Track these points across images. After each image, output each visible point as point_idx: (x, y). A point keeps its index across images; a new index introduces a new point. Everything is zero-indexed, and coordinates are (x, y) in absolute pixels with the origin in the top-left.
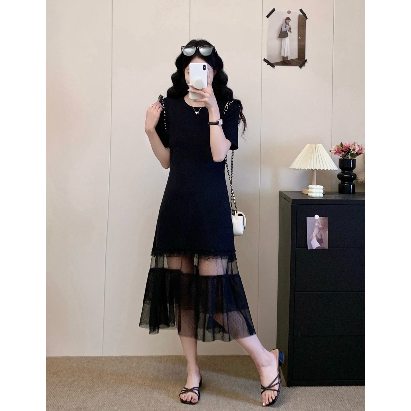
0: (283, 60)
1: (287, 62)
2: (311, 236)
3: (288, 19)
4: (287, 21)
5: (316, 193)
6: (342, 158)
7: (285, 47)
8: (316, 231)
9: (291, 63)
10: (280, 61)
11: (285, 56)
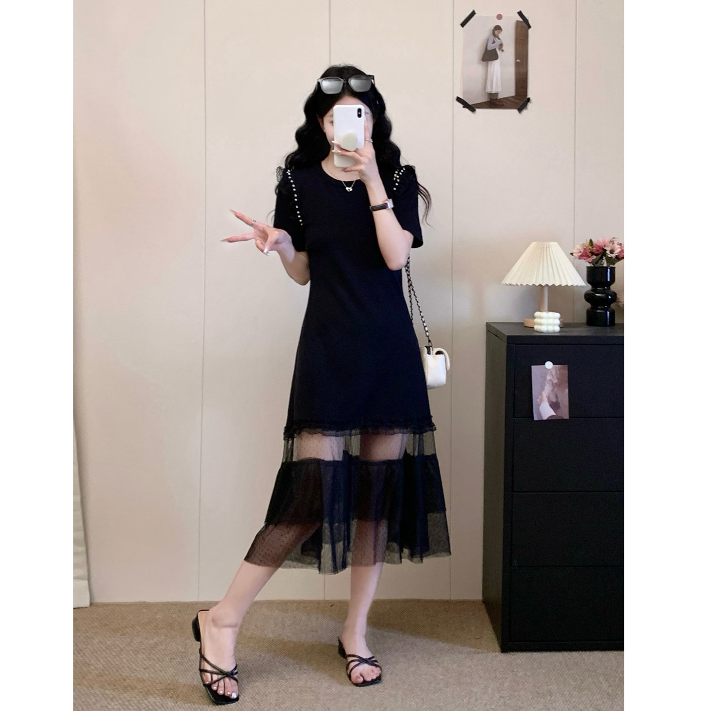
0: (491, 99)
1: (498, 103)
2: (540, 397)
3: (498, 28)
4: (496, 32)
5: (548, 325)
6: (592, 266)
7: (493, 76)
8: (547, 390)
9: (505, 104)
10: (484, 101)
11: (494, 91)
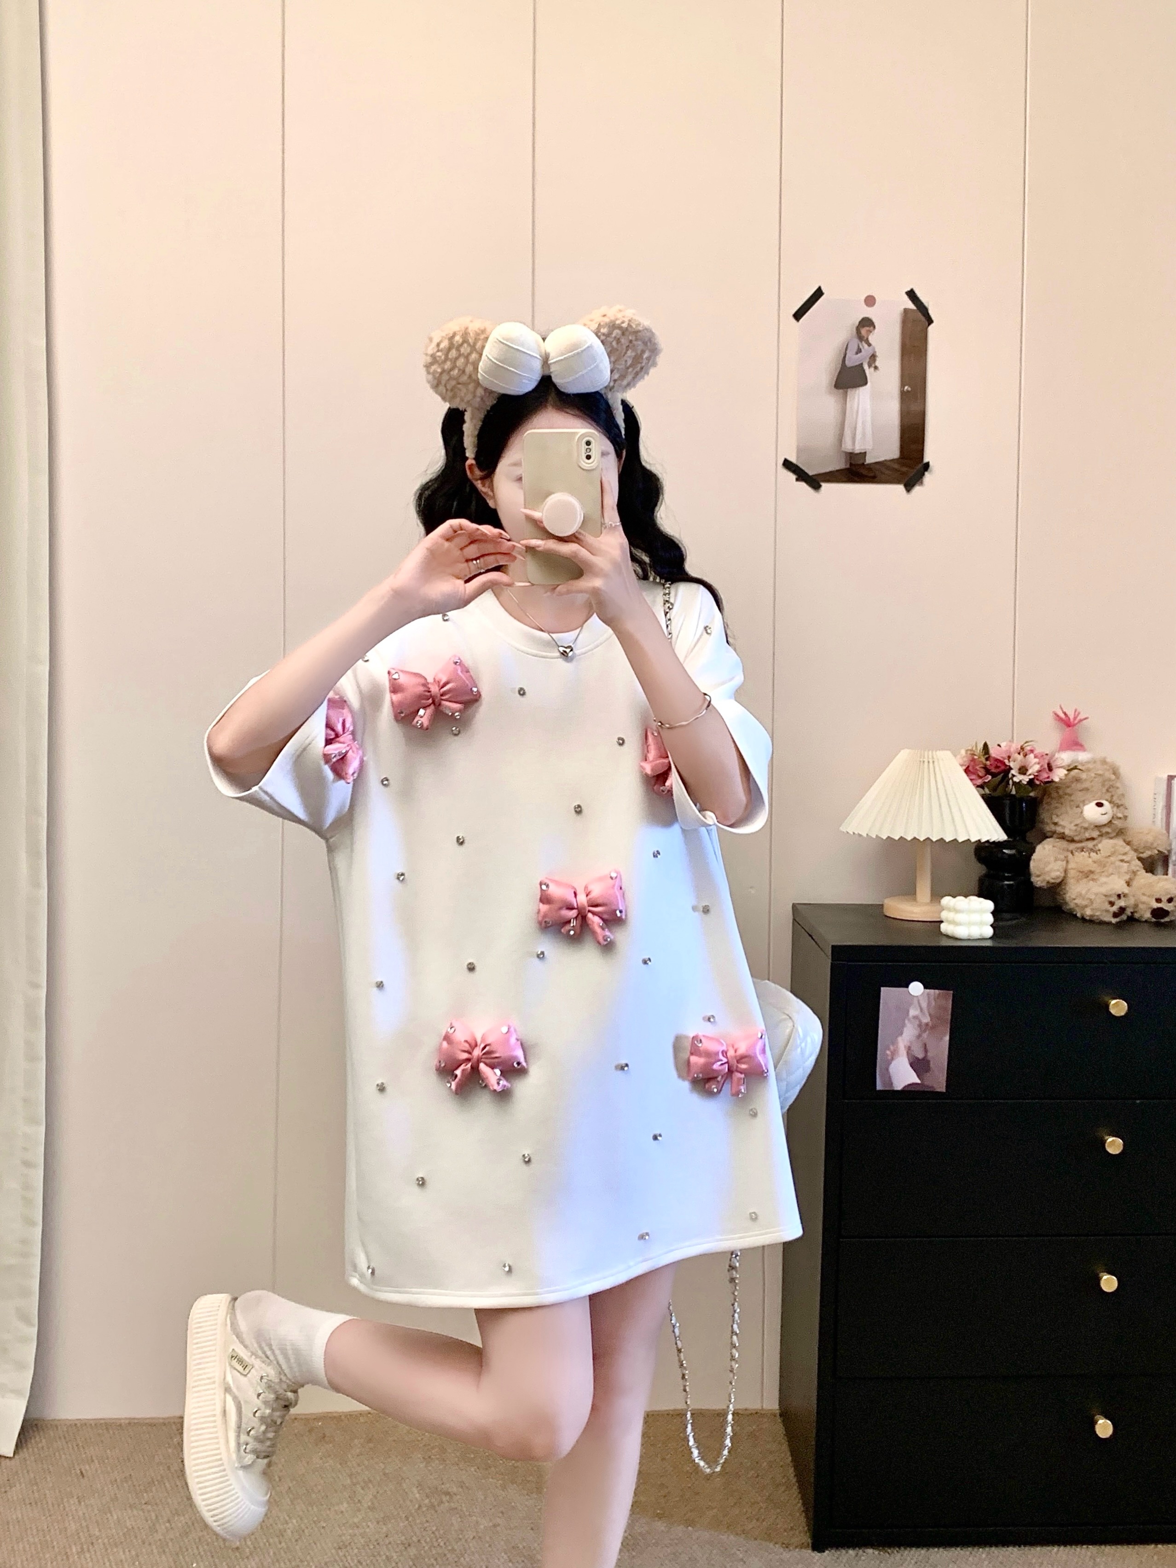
0: (851, 464)
1: (864, 472)
2: (892, 1047)
3: (867, 323)
4: (864, 331)
5: (971, 924)
7: (856, 421)
8: (908, 1036)
10: (838, 468)
11: (858, 449)
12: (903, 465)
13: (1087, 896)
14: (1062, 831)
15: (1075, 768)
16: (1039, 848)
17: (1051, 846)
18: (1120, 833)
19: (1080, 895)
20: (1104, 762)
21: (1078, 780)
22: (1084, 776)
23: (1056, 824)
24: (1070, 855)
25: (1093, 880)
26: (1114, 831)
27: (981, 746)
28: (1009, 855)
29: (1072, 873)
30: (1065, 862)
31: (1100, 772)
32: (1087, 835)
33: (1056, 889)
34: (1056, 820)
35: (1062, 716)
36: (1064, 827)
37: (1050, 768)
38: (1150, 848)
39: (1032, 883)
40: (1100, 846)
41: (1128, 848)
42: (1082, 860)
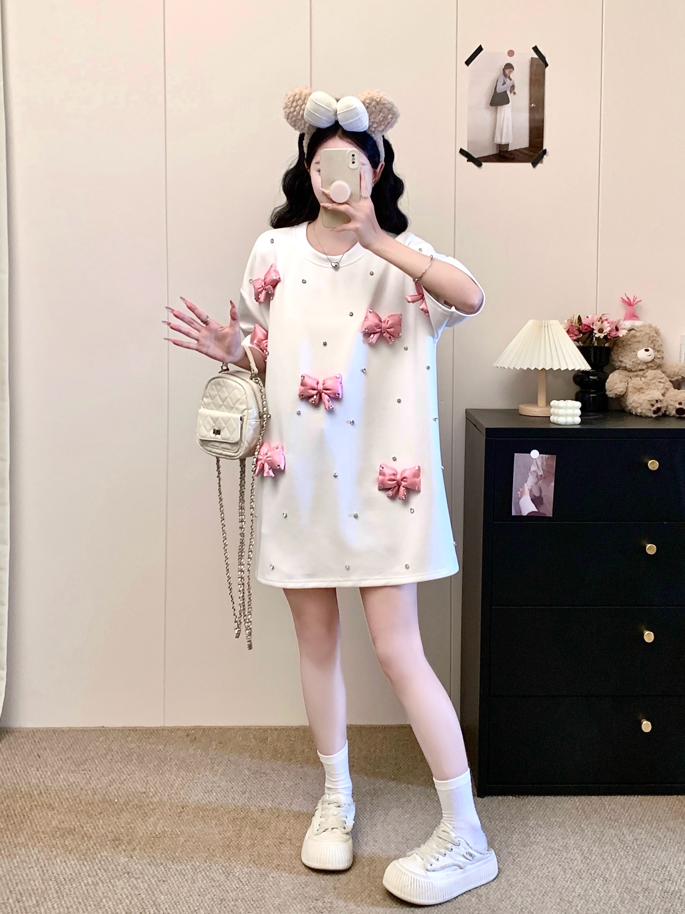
0: (500, 151)
1: (508, 155)
2: (521, 489)
3: (509, 66)
4: (507, 71)
5: (566, 416)
7: (503, 124)
10: (492, 153)
11: (504, 142)
12: (531, 151)
13: (639, 401)
14: (625, 365)
15: (632, 329)
16: (611, 375)
17: (618, 374)
18: (659, 367)
19: (634, 401)
20: (650, 326)
21: (635, 336)
22: (638, 334)
23: (621, 361)
24: (630, 379)
25: (643, 393)
26: (655, 365)
27: (576, 318)
28: (593, 379)
29: (630, 389)
30: (626, 383)
31: (648, 332)
32: (640, 367)
33: (621, 398)
34: (621, 359)
35: (626, 299)
36: (626, 364)
37: (617, 329)
38: (677, 375)
39: (607, 395)
40: (647, 374)
41: (663, 375)
42: (637, 382)
